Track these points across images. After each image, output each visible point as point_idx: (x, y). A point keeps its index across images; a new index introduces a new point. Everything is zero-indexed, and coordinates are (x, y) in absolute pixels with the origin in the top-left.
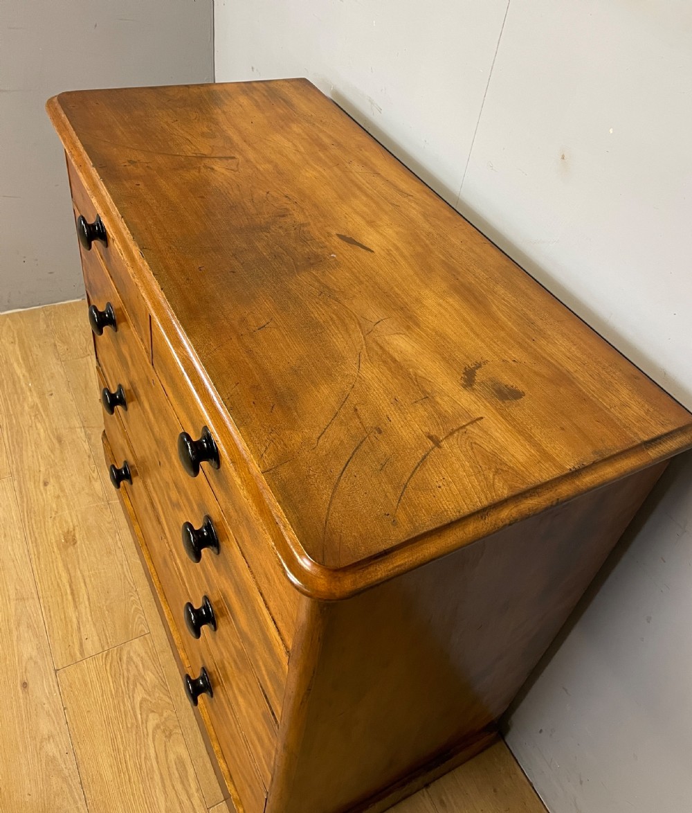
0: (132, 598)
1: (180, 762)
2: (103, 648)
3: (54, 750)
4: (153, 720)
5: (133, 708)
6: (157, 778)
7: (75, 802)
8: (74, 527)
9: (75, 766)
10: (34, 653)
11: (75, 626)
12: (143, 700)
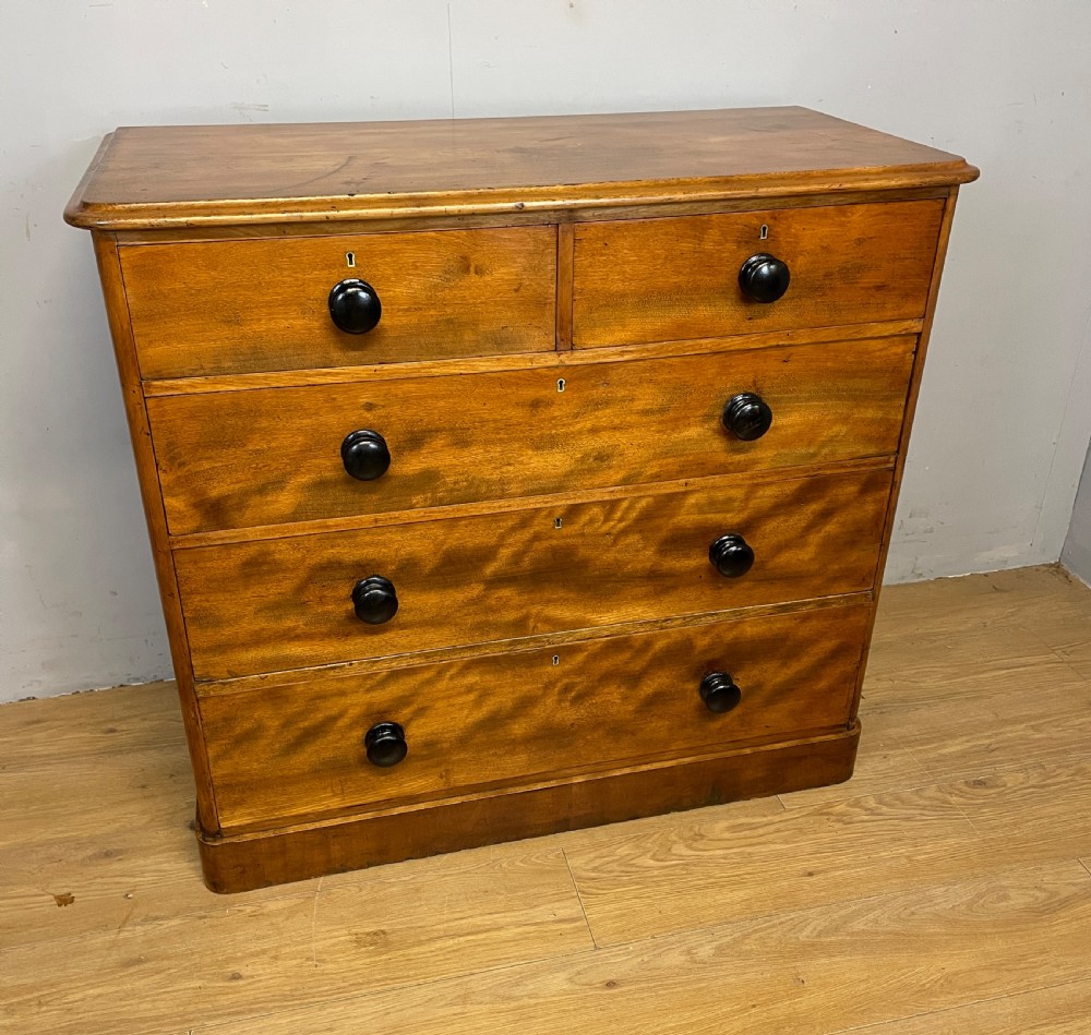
0: (504, 865)
1: (732, 829)
2: (574, 897)
3: (707, 948)
4: (680, 849)
5: (663, 868)
6: (749, 850)
7: (773, 926)
8: (350, 934)
9: (730, 926)
10: (562, 976)
11: (533, 928)
12: (654, 857)
